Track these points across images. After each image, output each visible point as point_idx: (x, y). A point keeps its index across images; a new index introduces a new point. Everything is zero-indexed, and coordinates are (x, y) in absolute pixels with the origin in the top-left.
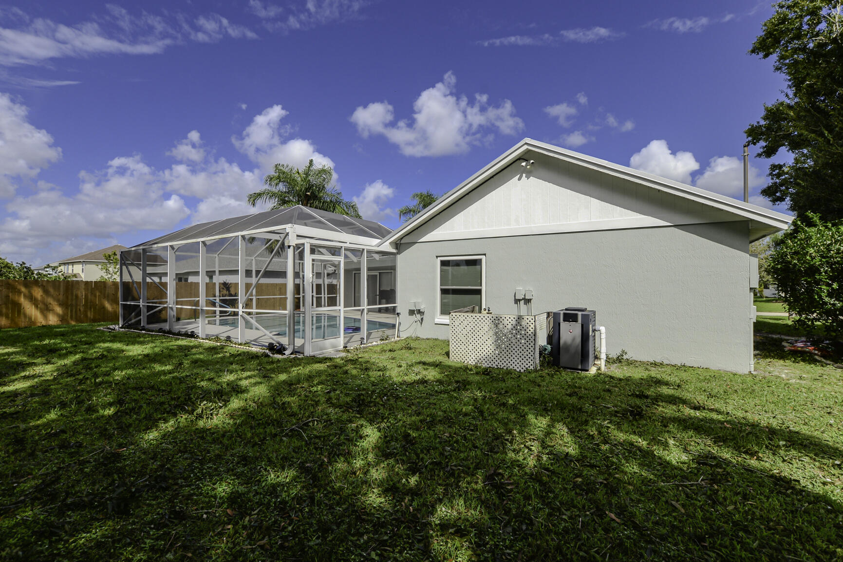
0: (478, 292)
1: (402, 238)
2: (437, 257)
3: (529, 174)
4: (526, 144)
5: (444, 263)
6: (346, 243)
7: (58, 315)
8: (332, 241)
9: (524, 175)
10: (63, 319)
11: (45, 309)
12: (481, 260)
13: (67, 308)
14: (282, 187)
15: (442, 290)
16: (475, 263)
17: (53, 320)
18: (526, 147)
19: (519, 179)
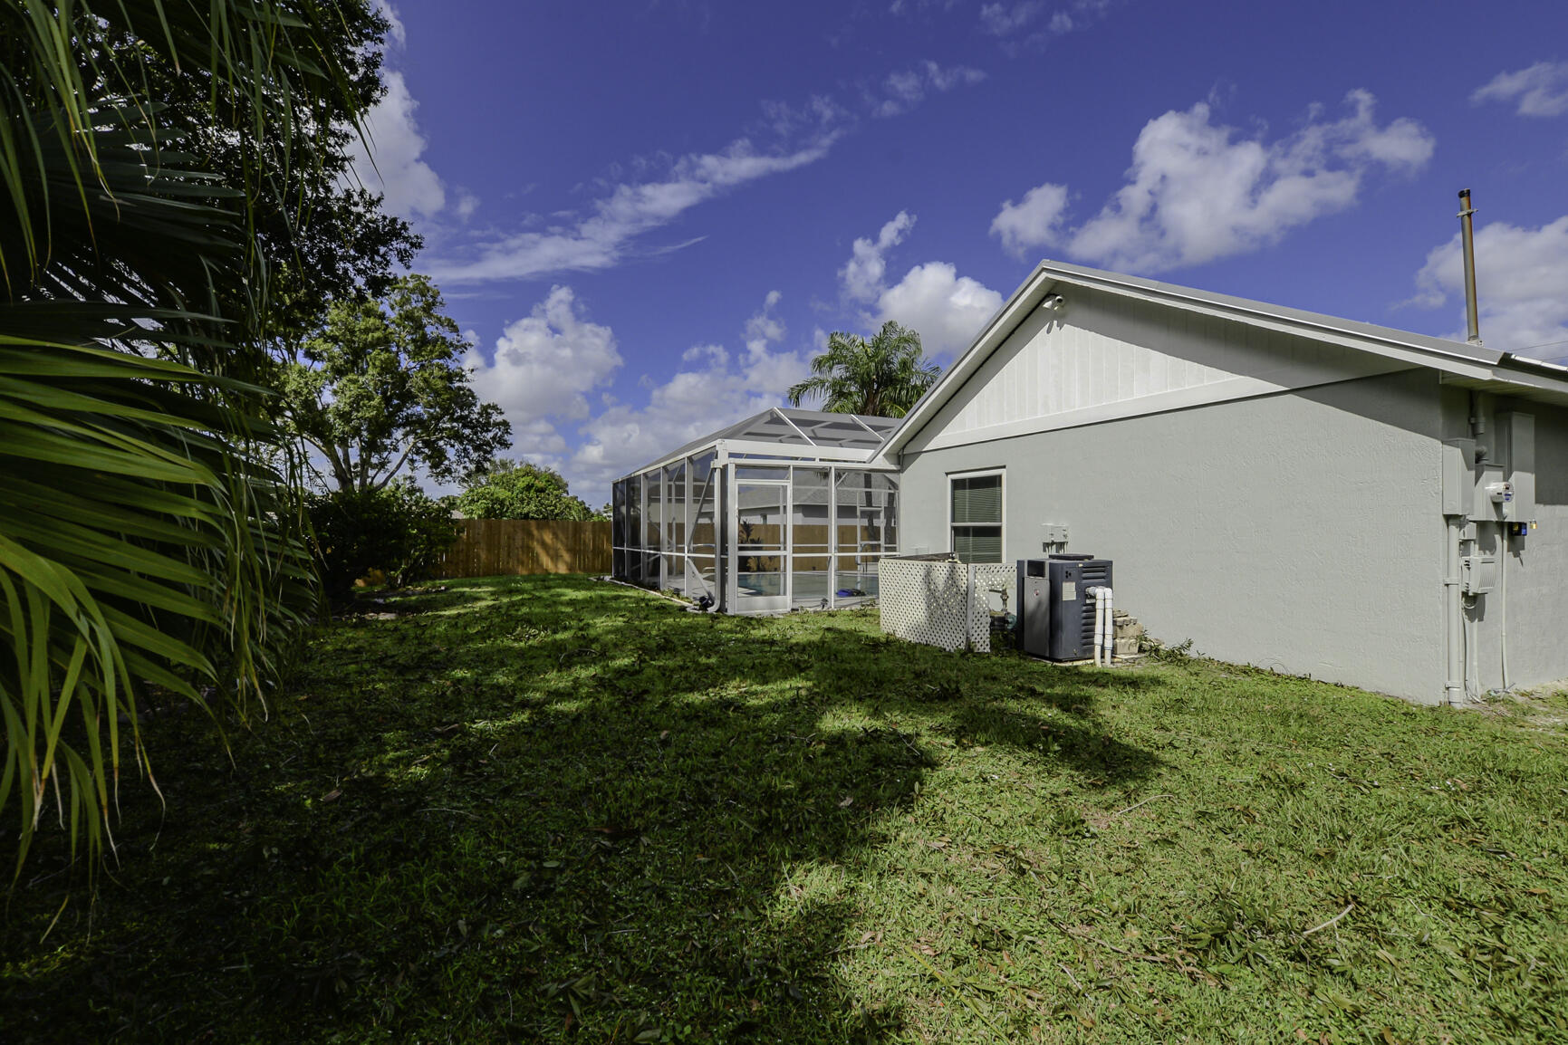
0: (996, 532)
1: (904, 447)
2: (947, 474)
3: (1062, 319)
4: (1044, 269)
5: (957, 485)
6: (814, 460)
7: (566, 563)
8: (797, 459)
9: (1055, 322)
10: (571, 568)
11: (555, 557)
12: (1000, 477)
13: (575, 555)
14: (838, 372)
15: (954, 529)
16: (994, 482)
17: (563, 570)
18: (1044, 275)
19: (1048, 332)
